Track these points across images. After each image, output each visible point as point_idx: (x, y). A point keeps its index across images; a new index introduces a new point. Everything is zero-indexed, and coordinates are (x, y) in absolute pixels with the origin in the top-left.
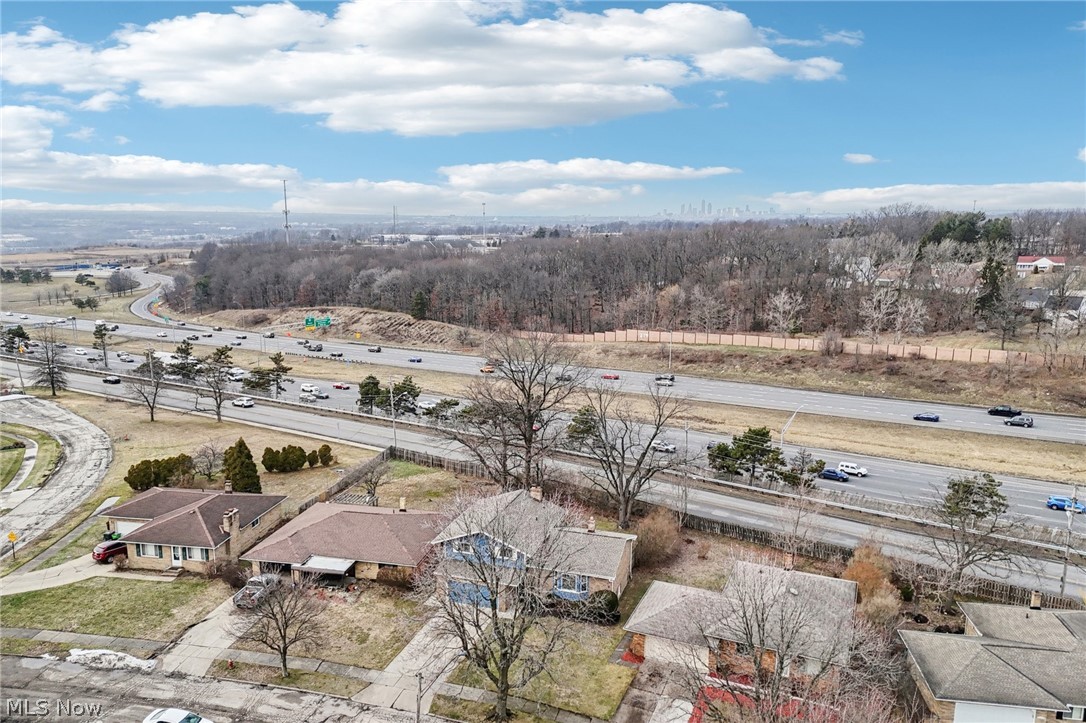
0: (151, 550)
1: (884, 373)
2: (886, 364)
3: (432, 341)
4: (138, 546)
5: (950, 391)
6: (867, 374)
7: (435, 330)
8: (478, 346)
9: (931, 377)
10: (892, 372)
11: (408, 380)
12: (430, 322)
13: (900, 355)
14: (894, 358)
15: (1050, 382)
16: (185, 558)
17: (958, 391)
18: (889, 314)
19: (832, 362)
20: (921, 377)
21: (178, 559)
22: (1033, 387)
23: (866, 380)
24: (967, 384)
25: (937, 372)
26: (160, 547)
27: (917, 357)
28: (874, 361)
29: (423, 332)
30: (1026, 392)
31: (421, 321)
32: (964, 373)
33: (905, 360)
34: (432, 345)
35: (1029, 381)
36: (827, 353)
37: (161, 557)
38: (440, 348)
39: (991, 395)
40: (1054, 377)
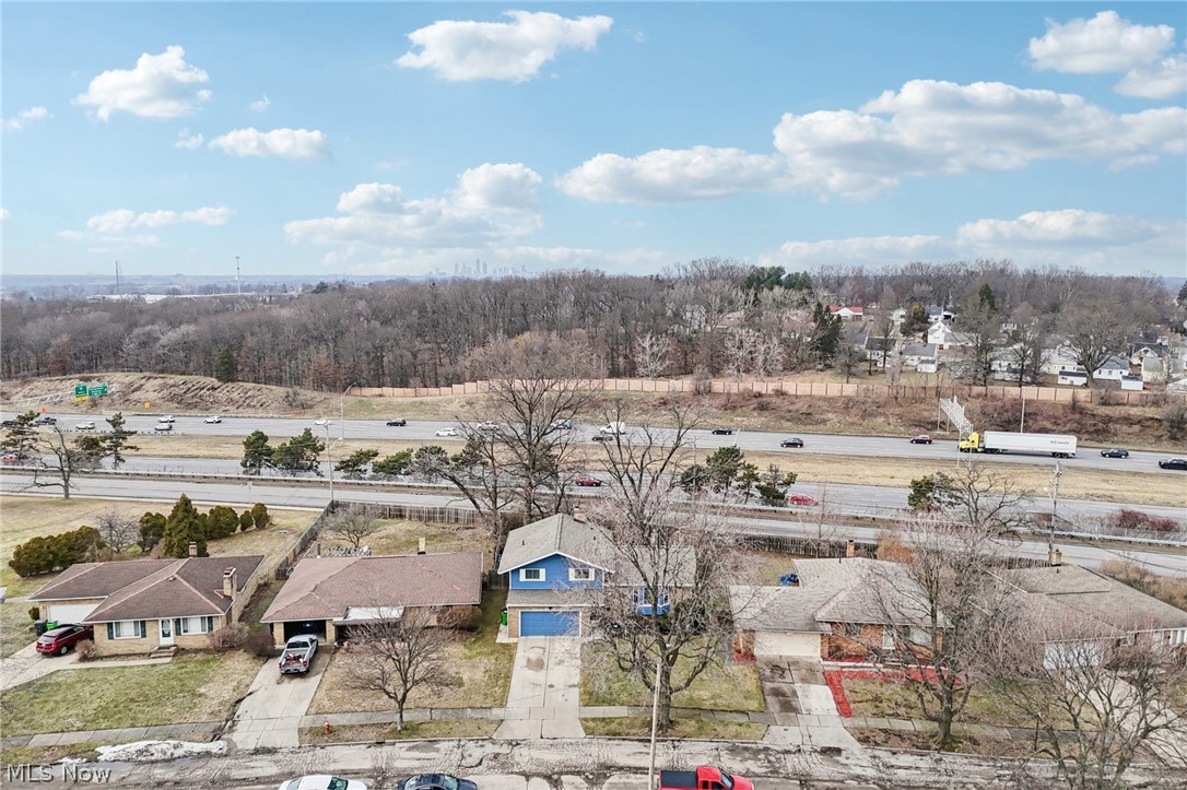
0: (128, 629)
1: (755, 409)
2: (755, 400)
3: (249, 405)
4: (110, 625)
5: (817, 423)
6: (739, 410)
7: (249, 394)
8: (311, 407)
9: (797, 411)
10: (763, 408)
11: (308, 432)
12: (241, 384)
13: (764, 392)
14: (760, 395)
15: (898, 410)
16: (178, 633)
17: (824, 422)
18: (751, 352)
19: (706, 401)
20: (790, 411)
21: (169, 635)
22: (886, 416)
23: (739, 416)
24: (830, 416)
25: (802, 406)
26: (143, 623)
27: (780, 393)
28: (744, 398)
29: (235, 395)
30: (881, 420)
31: (229, 384)
32: (824, 405)
33: (770, 396)
34: (250, 410)
35: (880, 410)
36: (697, 392)
37: (144, 636)
39: (852, 424)
40: (901, 406)
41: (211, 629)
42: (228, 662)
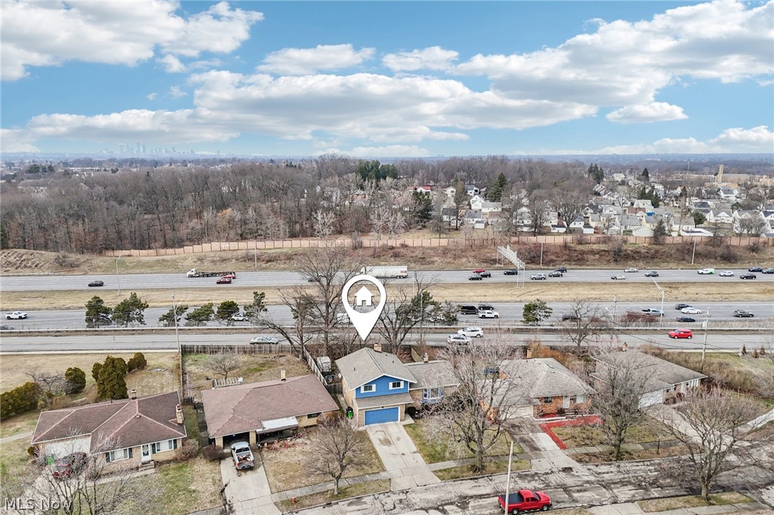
0: (119, 454)
1: (391, 256)
2: (390, 251)
3: (25, 266)
4: (107, 454)
5: (429, 263)
6: (382, 258)
7: (24, 258)
8: (77, 266)
9: (416, 256)
10: (396, 256)
11: (134, 296)
12: (15, 250)
13: (394, 246)
14: (392, 248)
15: (473, 254)
16: (154, 452)
17: (433, 262)
18: (385, 222)
19: (360, 252)
20: (412, 257)
21: (147, 454)
22: (467, 257)
23: (382, 261)
24: (436, 259)
25: (418, 253)
26: (131, 450)
27: (404, 246)
28: (384, 250)
29: (12, 259)
30: (464, 260)
31: (5, 250)
32: (431, 252)
33: (398, 248)
34: (28, 270)
35: (463, 254)
36: (355, 248)
37: (131, 457)
38: (37, 272)
39: (449, 263)
40: (474, 251)
41: (175, 447)
42: (195, 467)
